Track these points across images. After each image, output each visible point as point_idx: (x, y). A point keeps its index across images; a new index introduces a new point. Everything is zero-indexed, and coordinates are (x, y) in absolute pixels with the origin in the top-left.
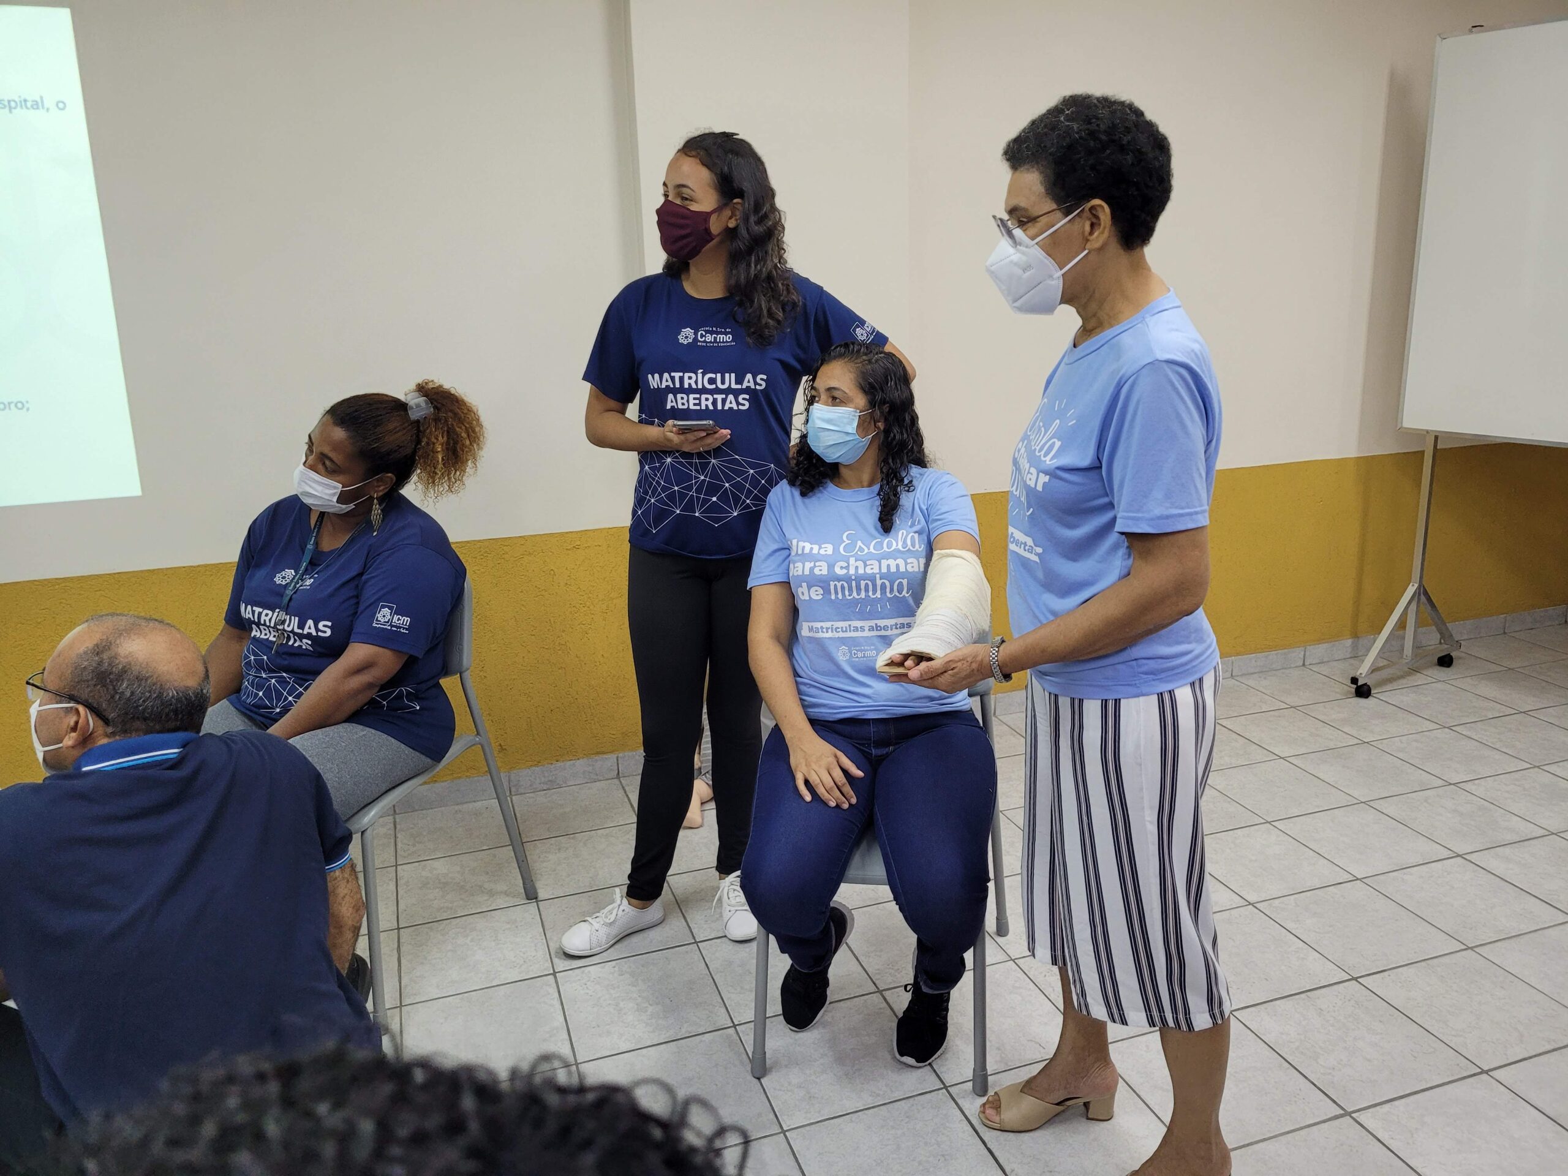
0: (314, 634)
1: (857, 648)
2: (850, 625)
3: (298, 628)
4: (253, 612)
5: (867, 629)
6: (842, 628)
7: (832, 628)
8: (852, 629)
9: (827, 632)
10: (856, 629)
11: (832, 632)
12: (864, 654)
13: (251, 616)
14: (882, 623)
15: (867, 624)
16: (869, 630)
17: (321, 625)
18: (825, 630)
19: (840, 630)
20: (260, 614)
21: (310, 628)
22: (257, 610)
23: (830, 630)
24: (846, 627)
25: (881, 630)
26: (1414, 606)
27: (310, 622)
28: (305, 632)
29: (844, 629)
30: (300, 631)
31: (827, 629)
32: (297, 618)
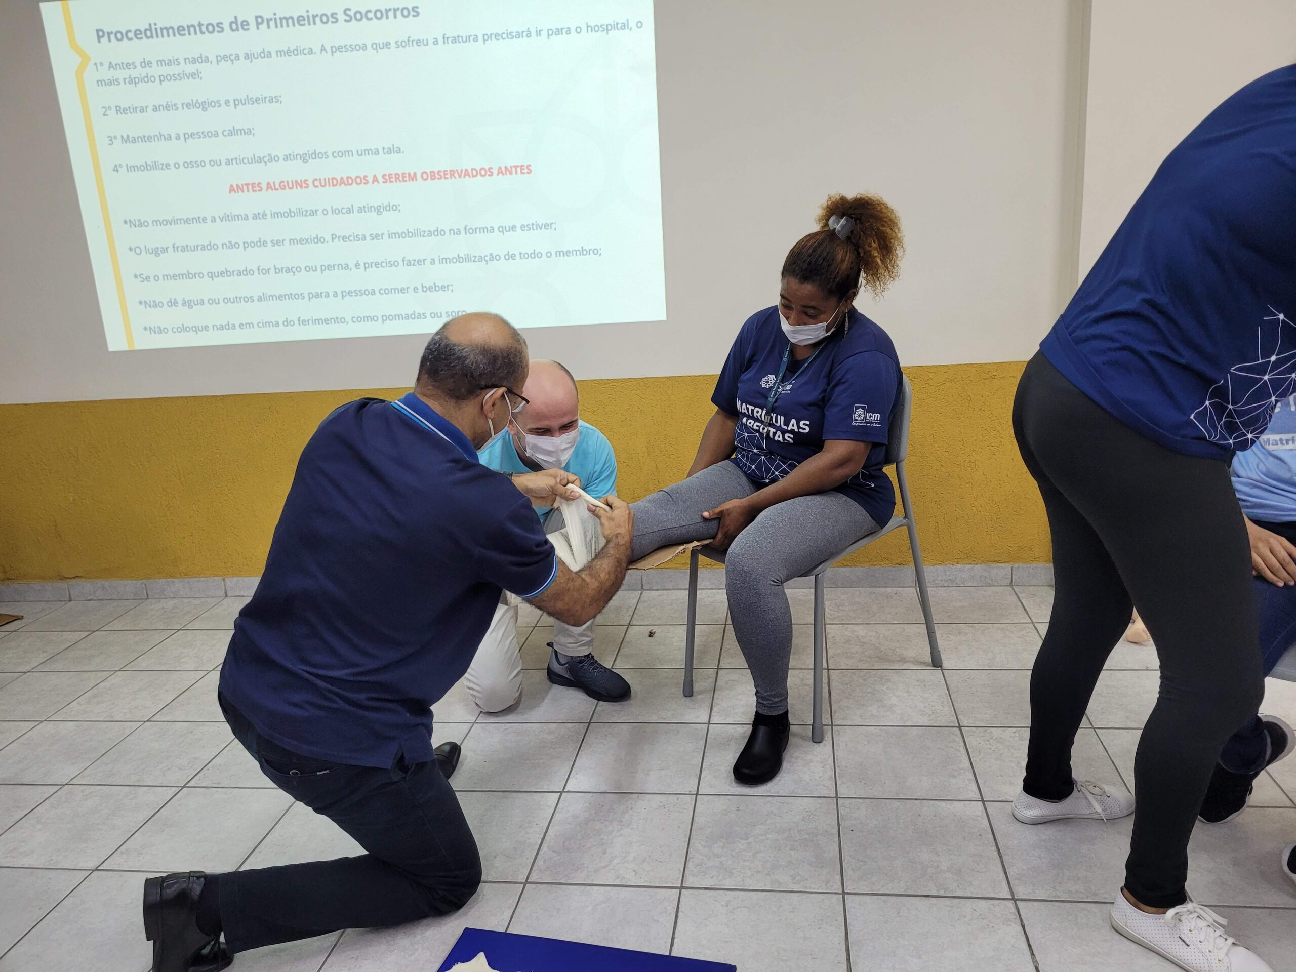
0: (796, 430)
3: (784, 425)
4: (748, 409)
13: (746, 411)
17: (801, 424)
20: (753, 411)
21: (793, 426)
22: (751, 407)
27: (793, 421)
28: (789, 429)
30: (786, 427)
31: (1288, 441)
32: (782, 418)
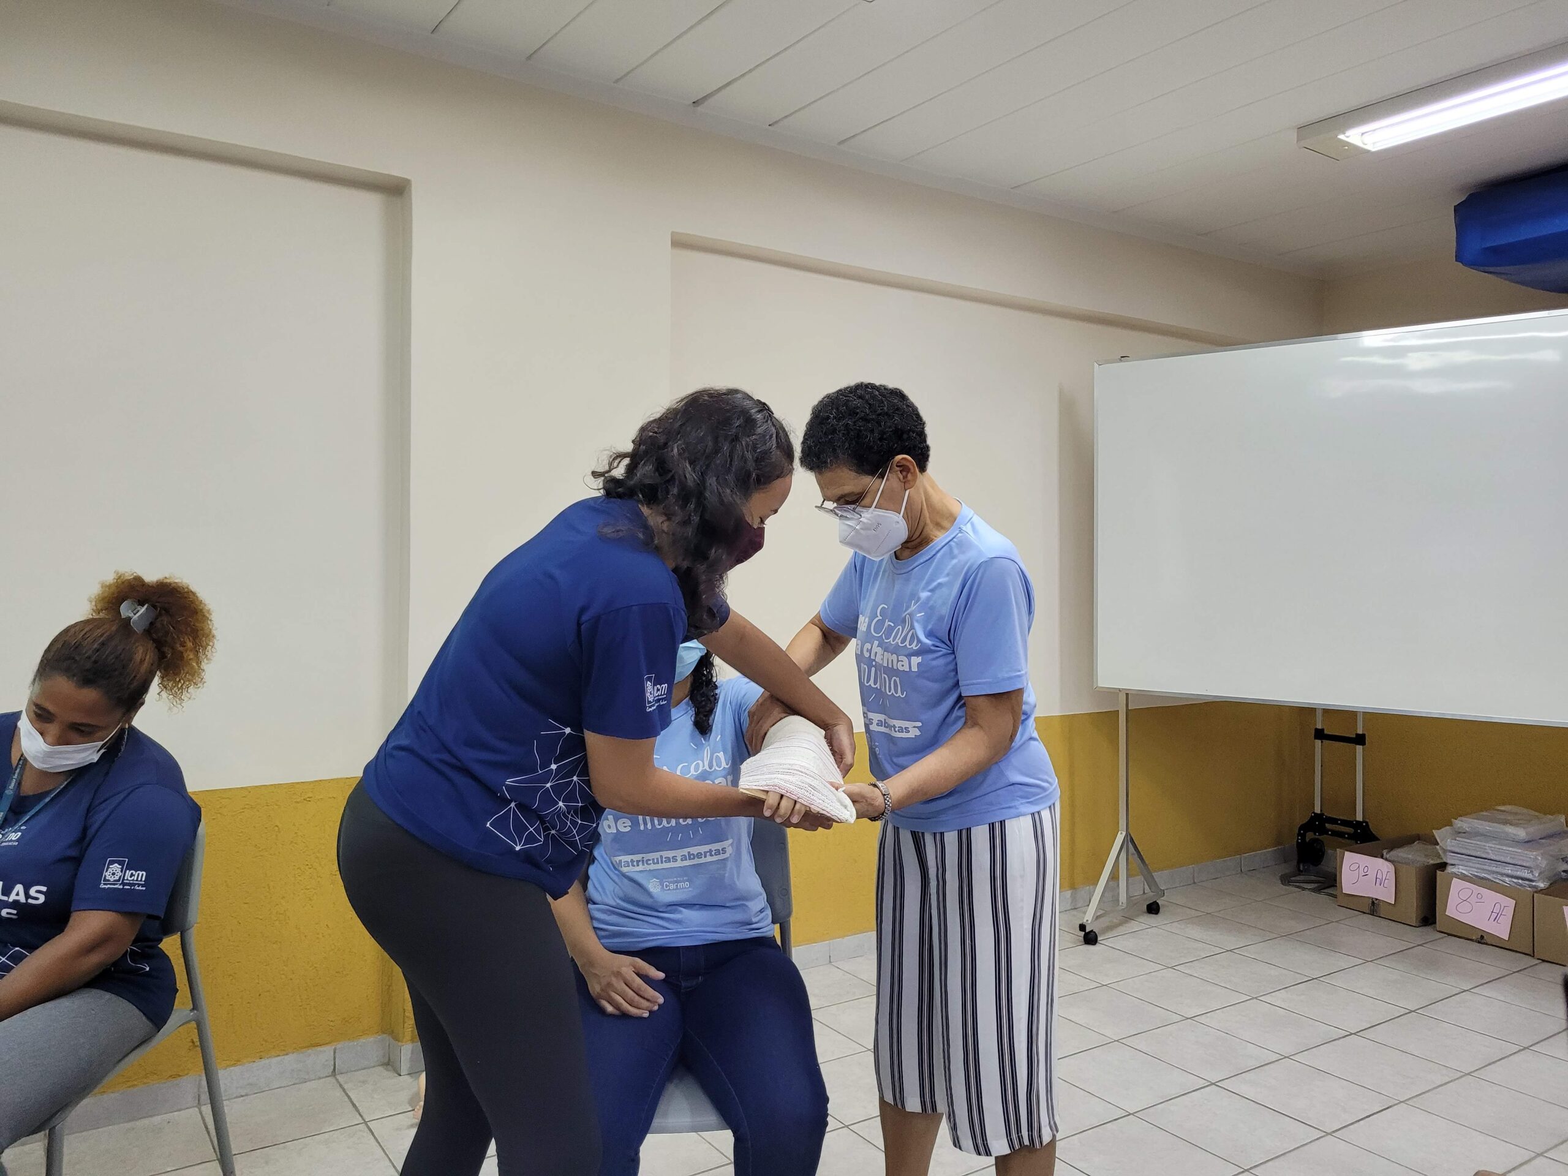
0: (24, 901)
1: (670, 880)
2: (661, 857)
3: (3, 894)
5: (679, 859)
6: (653, 859)
7: (643, 861)
8: (664, 859)
9: (638, 865)
10: (668, 860)
11: (643, 865)
12: (677, 886)
14: (695, 850)
15: (679, 853)
16: (682, 860)
17: (31, 891)
18: (635, 863)
19: (651, 862)
21: (18, 894)
23: (640, 863)
24: (657, 859)
25: (694, 859)
26: (1123, 855)
27: (18, 887)
28: (11, 900)
29: (656, 861)
30: (5, 898)
31: (638, 862)
